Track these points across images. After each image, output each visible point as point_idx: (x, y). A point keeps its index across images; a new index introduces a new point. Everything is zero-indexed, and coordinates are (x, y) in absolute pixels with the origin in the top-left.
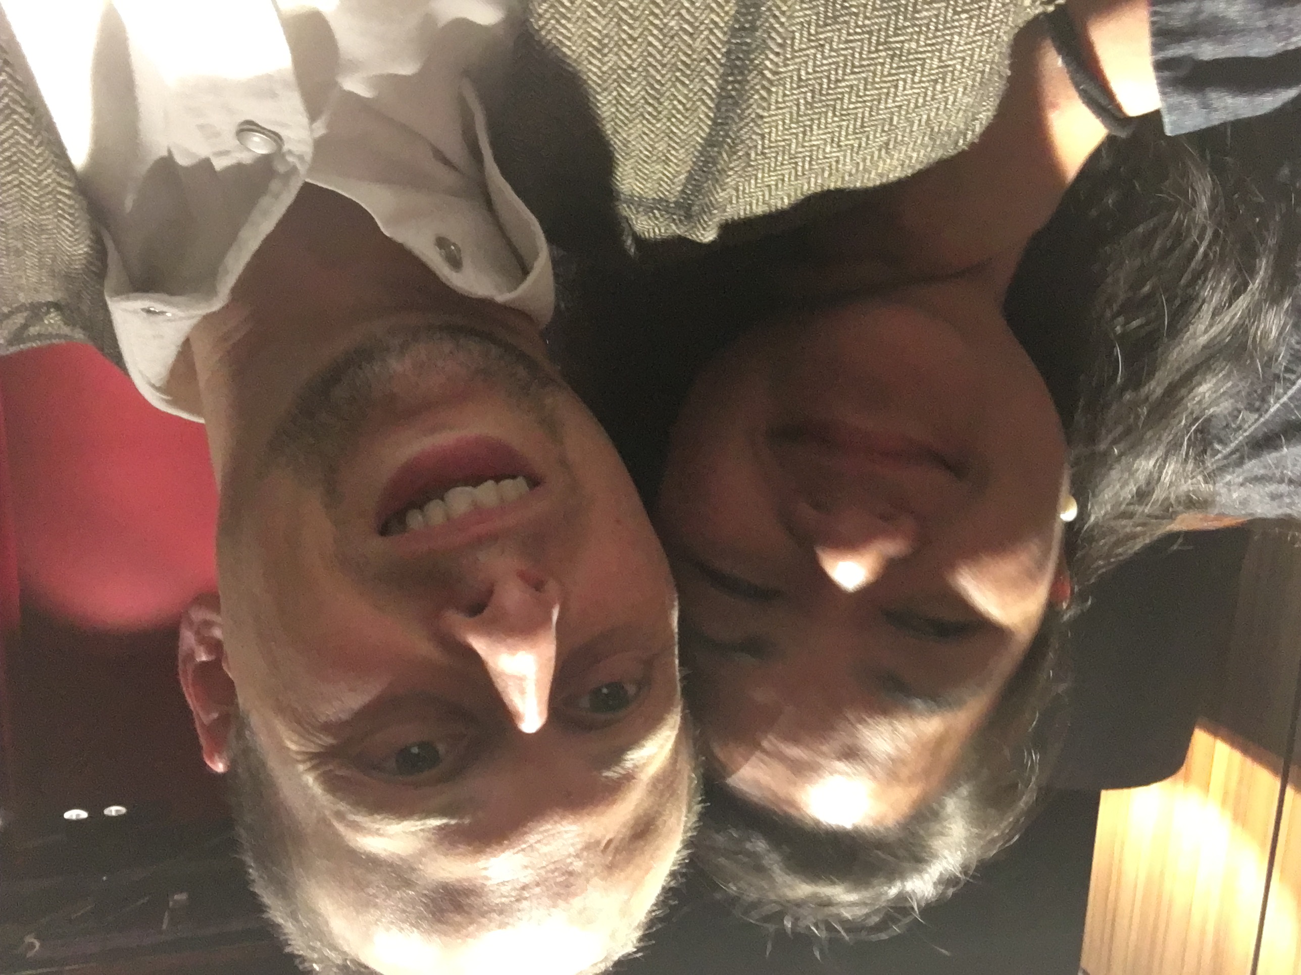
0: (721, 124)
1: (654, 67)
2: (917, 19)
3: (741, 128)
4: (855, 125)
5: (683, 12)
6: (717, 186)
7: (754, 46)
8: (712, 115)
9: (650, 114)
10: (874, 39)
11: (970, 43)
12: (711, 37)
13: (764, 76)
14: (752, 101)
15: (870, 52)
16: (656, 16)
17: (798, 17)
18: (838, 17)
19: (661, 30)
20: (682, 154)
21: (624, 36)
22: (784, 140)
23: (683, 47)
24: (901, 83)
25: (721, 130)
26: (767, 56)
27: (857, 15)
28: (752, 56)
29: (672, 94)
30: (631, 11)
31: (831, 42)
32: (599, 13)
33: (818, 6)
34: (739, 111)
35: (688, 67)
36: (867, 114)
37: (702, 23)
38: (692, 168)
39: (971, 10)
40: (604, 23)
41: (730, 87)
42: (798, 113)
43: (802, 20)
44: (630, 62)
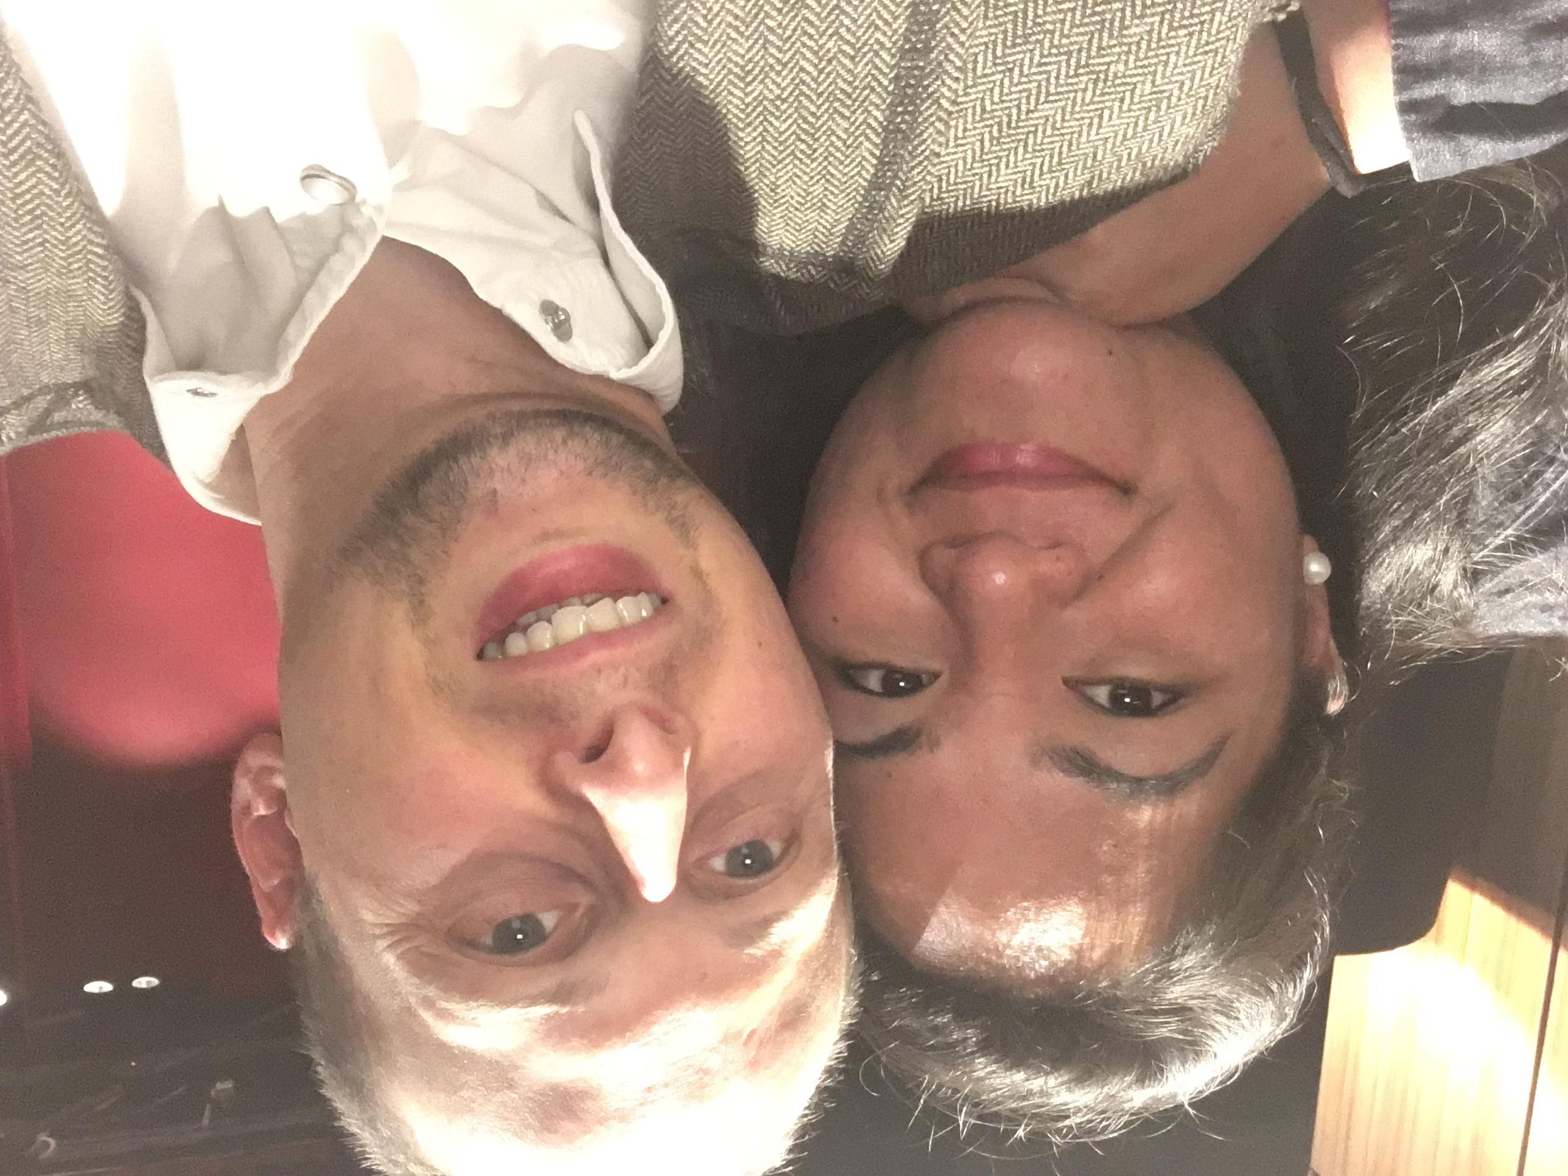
0: (888, 163)
1: (808, 97)
2: (1125, 36)
3: (913, 168)
4: (1051, 161)
5: (842, 30)
6: (885, 238)
7: (927, 71)
8: (877, 153)
9: (802, 151)
10: (1073, 61)
11: (1190, 64)
12: (877, 61)
13: (940, 106)
14: (925, 135)
15: (1067, 76)
16: (811, 37)
17: (982, 37)
18: (1030, 35)
19: (816, 53)
20: (841, 200)
21: (771, 61)
22: (965, 182)
23: (842, 72)
24: (1106, 113)
25: (888, 170)
26: (943, 82)
27: (1053, 32)
28: (926, 83)
29: (829, 128)
30: (780, 31)
31: (1022, 66)
32: (742, 34)
33: (1005, 23)
34: (910, 148)
35: (849, 96)
36: (1065, 149)
37: (865, 44)
38: (854, 216)
39: (1191, 25)
40: (747, 46)
41: (899, 120)
42: (982, 149)
43: (986, 39)
44: (778, 92)
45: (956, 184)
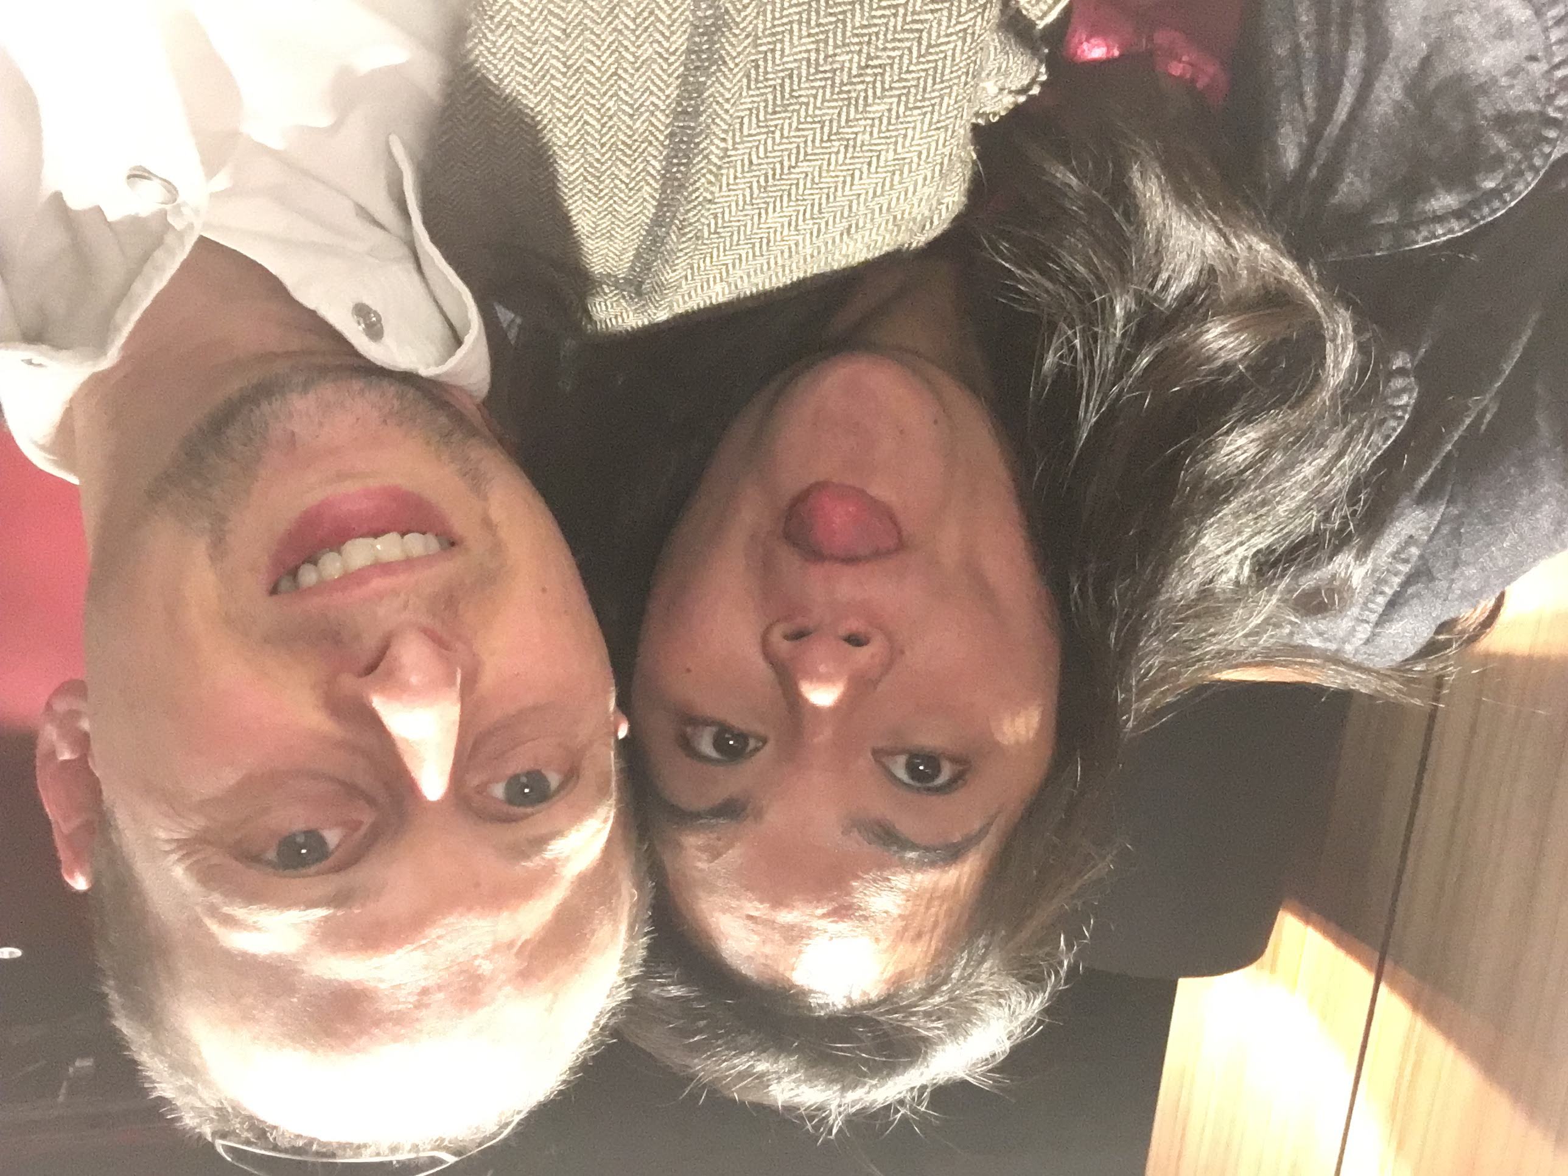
0: (668, 205)
1: (593, 146)
2: (870, 112)
3: (688, 211)
4: (812, 210)
5: (621, 93)
7: (698, 130)
8: (657, 196)
9: (590, 191)
10: (826, 129)
11: (925, 138)
12: (653, 119)
13: (710, 162)
14: (698, 185)
15: (822, 141)
16: (593, 97)
18: (789, 105)
19: (599, 110)
20: (627, 232)
23: (623, 127)
24: (857, 173)
25: (668, 211)
26: (711, 141)
27: (807, 104)
28: (697, 140)
29: (613, 173)
30: (566, 90)
31: (782, 129)
32: (531, 92)
33: (766, 94)
34: (686, 194)
35: (630, 147)
36: (824, 201)
37: (641, 105)
38: (640, 246)
39: (923, 107)
40: (536, 101)
41: (675, 170)
42: (751, 196)
43: (750, 106)
44: (566, 140)
45: (730, 222)
